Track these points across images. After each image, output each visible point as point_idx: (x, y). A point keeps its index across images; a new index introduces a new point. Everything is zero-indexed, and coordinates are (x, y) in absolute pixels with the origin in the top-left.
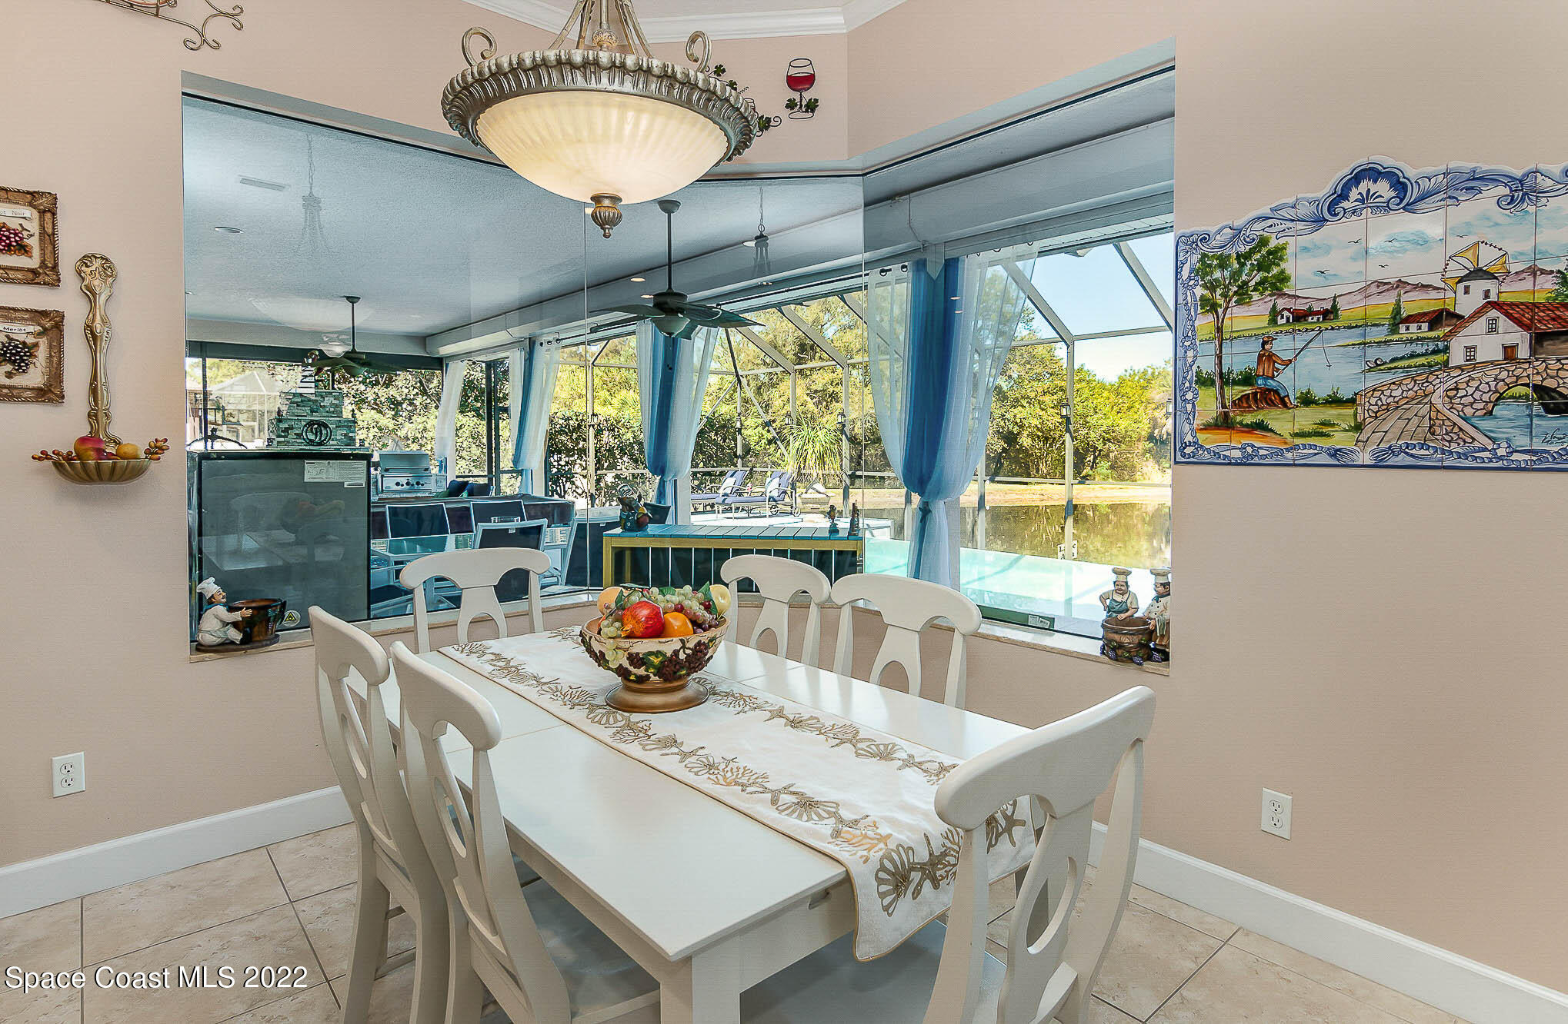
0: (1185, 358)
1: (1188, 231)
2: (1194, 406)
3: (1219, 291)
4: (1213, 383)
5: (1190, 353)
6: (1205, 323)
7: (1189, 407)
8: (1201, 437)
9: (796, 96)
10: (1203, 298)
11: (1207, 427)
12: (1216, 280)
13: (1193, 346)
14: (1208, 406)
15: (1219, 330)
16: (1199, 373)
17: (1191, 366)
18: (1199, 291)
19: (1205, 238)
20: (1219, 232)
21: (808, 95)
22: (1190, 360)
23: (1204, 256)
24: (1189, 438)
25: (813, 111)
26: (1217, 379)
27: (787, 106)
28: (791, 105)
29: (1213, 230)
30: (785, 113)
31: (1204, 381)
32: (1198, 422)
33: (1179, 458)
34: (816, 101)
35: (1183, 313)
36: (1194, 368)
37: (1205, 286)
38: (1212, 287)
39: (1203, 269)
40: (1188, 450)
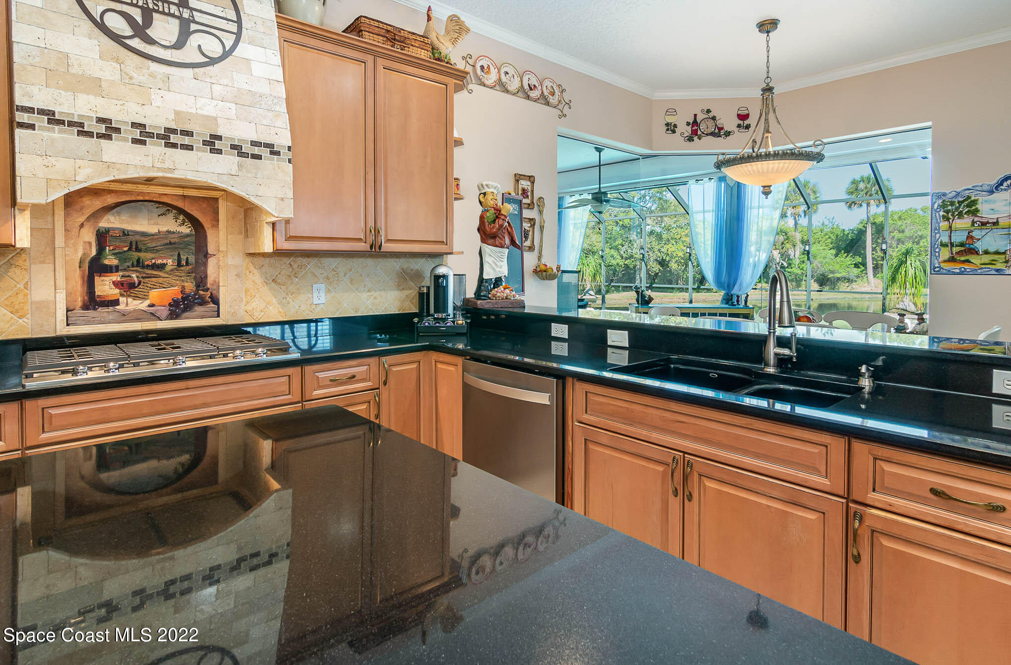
0: (935, 237)
1: (937, 192)
2: (939, 254)
3: (950, 214)
4: (947, 246)
5: (938, 235)
6: (944, 225)
7: (937, 254)
8: (942, 265)
9: (741, 122)
10: (943, 216)
11: (945, 261)
12: (949, 210)
13: (939, 233)
14: (945, 254)
15: (950, 227)
16: (941, 242)
17: (938, 239)
18: (942, 213)
19: (944, 195)
20: (950, 193)
21: (746, 122)
22: (937, 237)
23: (944, 201)
24: (937, 265)
25: (748, 129)
26: (949, 244)
27: (737, 127)
28: (739, 126)
29: (947, 192)
30: (736, 129)
31: (943, 245)
32: (941, 260)
33: (933, 272)
34: (750, 125)
35: (934, 221)
36: (939, 240)
37: (944, 212)
38: (947, 212)
39: (943, 206)
40: (936, 269)
